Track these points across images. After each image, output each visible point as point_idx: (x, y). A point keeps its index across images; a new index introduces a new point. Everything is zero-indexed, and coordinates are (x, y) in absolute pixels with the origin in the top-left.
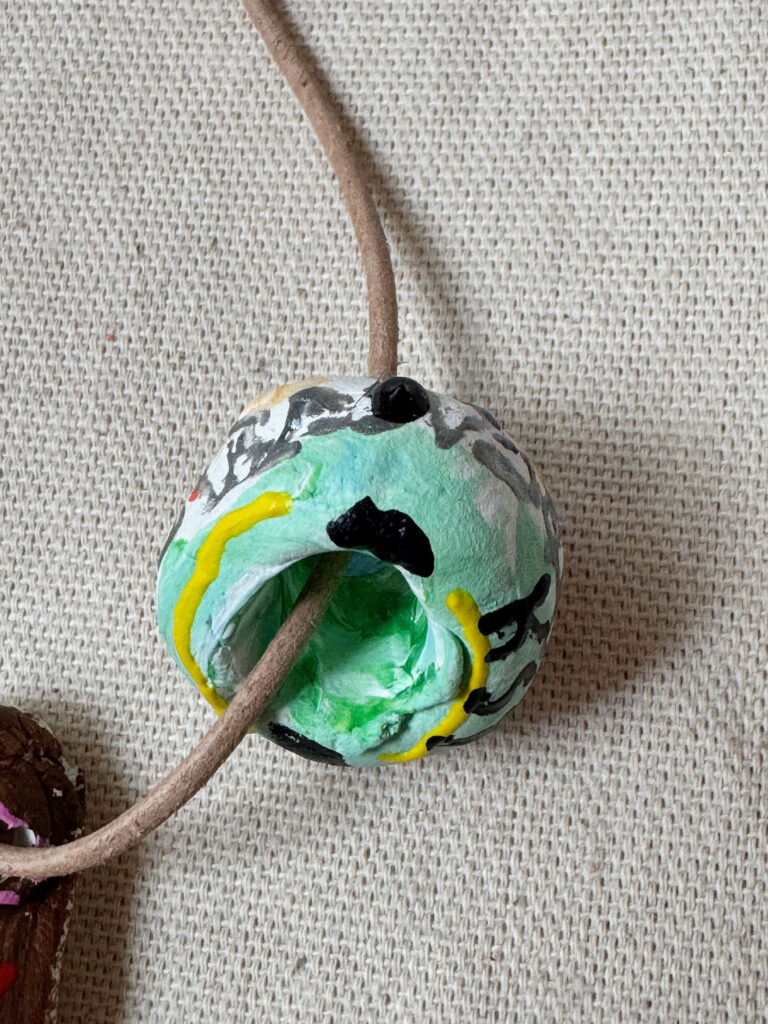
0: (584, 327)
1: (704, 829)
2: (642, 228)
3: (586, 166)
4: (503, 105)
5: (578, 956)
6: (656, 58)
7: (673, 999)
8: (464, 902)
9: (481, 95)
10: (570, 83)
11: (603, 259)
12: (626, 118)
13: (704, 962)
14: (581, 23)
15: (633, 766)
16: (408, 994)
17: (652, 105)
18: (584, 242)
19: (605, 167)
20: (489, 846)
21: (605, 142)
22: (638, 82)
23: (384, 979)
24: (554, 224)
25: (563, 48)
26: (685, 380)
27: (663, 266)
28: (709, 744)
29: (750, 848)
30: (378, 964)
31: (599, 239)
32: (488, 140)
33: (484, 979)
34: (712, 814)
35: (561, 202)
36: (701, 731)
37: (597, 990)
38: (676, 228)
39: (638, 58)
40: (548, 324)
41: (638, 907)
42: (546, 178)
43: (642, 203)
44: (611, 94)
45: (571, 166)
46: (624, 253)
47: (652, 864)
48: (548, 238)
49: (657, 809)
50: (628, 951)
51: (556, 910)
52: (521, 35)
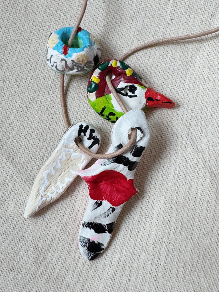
0: (198, 113)
1: (204, 186)
2: (209, 100)
3: (202, 89)
4: (191, 77)
5: (184, 201)
6: (215, 75)
7: (196, 209)
8: (169, 192)
9: (188, 75)
10: (202, 76)
11: (202, 103)
12: (209, 83)
13: (201, 205)
14: (205, 67)
15: (196, 176)
16: (159, 203)
17: (214, 82)
18: (200, 100)
19: (205, 89)
20: (173, 185)
21: (206, 86)
22: (212, 78)
23: (156, 201)
24: (196, 97)
25: (202, 70)
26: (211, 123)
27: (211, 106)
28: (207, 175)
29: (210, 190)
30: (155, 199)
31: (202, 100)
32: (188, 82)
33: (170, 203)
34: (206, 185)
35: (197, 93)
36: (206, 173)
37: (186, 206)
38: (214, 101)
39: (212, 74)
40: (193, 111)
41: (193, 196)
42: (196, 89)
43: (210, 96)
44: (208, 79)
45: (200, 88)
46: (206, 103)
47: (196, 190)
48: (195, 99)
49: (198, 183)
50: (191, 202)
51: (182, 195)
52: (195, 67)
